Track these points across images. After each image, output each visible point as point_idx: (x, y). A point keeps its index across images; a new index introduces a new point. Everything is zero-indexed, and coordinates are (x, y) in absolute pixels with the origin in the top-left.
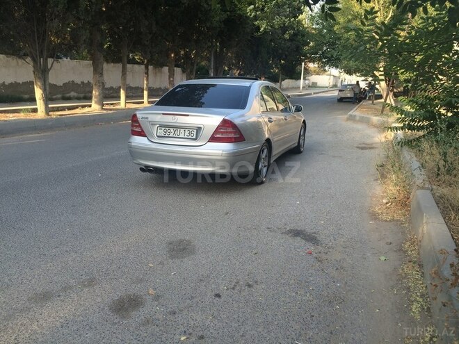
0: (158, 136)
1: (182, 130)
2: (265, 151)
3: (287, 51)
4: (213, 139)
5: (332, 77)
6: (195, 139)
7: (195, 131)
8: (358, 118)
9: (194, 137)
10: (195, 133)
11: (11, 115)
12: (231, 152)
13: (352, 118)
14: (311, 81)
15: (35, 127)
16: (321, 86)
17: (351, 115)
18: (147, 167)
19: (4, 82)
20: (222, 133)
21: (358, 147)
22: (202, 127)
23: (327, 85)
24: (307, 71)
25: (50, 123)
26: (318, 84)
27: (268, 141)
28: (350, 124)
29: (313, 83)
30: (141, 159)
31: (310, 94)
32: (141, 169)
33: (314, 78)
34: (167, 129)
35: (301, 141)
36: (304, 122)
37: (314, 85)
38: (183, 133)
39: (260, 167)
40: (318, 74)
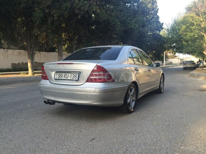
0: (55, 79)
1: (69, 74)
2: (133, 90)
3: (156, 46)
4: (89, 80)
5: (180, 59)
6: (77, 80)
7: (78, 74)
8: (196, 75)
9: (77, 79)
10: (77, 76)
11: (15, 75)
12: (103, 89)
13: (193, 75)
14: (169, 61)
15: (23, 80)
16: (174, 63)
17: (192, 74)
18: (49, 100)
19: (23, 62)
20: (96, 75)
21: (198, 90)
22: (82, 71)
23: (177, 63)
24: (167, 57)
25: (32, 79)
26: (173, 63)
27: (135, 83)
28: (192, 78)
29: (170, 62)
30: (46, 95)
31: (169, 67)
32: (45, 102)
33: (171, 60)
34: (60, 74)
35: (162, 86)
36: (163, 74)
37: (171, 63)
38: (70, 76)
39: (129, 101)
40: (173, 58)
